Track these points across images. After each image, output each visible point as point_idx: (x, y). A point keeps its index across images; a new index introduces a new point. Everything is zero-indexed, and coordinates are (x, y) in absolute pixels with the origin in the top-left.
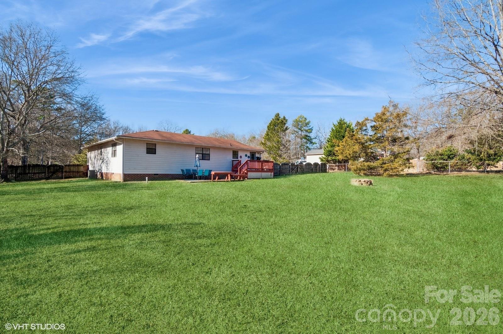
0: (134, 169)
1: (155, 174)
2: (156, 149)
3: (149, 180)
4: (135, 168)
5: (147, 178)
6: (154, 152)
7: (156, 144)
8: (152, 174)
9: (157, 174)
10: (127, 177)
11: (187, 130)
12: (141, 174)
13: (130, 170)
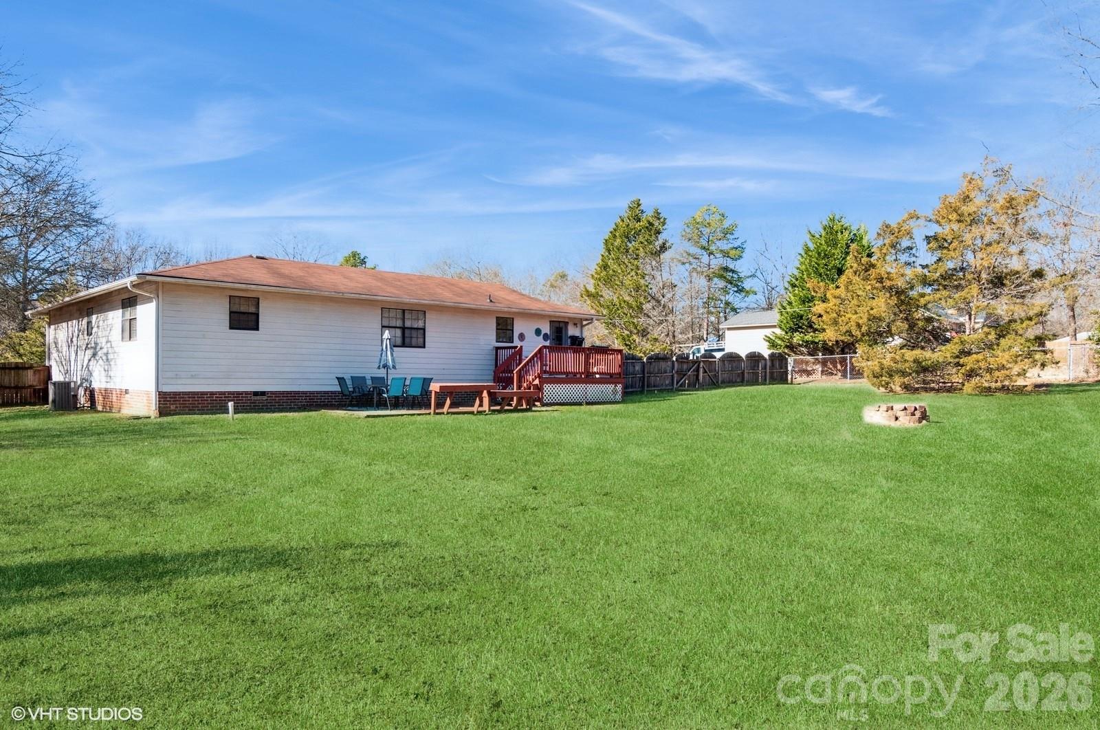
0: (193, 377)
1: (256, 394)
2: (257, 315)
3: (236, 411)
4: (193, 373)
5: (231, 404)
6: (252, 324)
7: (259, 298)
8: (247, 393)
9: (263, 393)
10: (170, 403)
11: (354, 255)
12: (212, 393)
13: (179, 382)
